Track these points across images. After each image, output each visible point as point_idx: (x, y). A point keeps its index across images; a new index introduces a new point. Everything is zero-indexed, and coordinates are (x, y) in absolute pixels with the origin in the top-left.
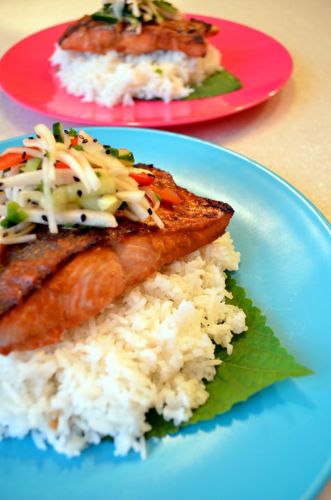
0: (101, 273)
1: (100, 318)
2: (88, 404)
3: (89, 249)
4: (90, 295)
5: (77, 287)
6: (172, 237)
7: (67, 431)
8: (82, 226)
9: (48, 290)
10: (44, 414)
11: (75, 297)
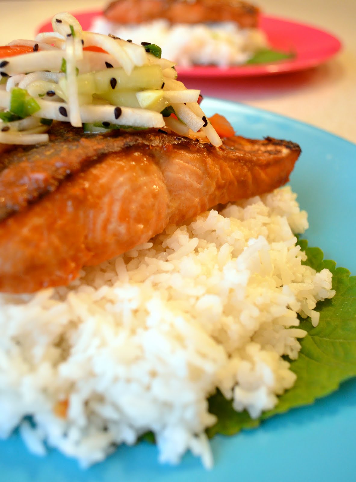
0: (140, 188)
1: (132, 264)
2: (121, 371)
3: (127, 151)
4: (124, 216)
5: (106, 199)
6: (230, 164)
7: (82, 421)
8: (115, 125)
9: (65, 196)
10: (45, 391)
11: (103, 216)
